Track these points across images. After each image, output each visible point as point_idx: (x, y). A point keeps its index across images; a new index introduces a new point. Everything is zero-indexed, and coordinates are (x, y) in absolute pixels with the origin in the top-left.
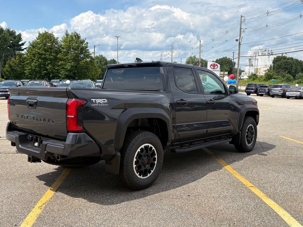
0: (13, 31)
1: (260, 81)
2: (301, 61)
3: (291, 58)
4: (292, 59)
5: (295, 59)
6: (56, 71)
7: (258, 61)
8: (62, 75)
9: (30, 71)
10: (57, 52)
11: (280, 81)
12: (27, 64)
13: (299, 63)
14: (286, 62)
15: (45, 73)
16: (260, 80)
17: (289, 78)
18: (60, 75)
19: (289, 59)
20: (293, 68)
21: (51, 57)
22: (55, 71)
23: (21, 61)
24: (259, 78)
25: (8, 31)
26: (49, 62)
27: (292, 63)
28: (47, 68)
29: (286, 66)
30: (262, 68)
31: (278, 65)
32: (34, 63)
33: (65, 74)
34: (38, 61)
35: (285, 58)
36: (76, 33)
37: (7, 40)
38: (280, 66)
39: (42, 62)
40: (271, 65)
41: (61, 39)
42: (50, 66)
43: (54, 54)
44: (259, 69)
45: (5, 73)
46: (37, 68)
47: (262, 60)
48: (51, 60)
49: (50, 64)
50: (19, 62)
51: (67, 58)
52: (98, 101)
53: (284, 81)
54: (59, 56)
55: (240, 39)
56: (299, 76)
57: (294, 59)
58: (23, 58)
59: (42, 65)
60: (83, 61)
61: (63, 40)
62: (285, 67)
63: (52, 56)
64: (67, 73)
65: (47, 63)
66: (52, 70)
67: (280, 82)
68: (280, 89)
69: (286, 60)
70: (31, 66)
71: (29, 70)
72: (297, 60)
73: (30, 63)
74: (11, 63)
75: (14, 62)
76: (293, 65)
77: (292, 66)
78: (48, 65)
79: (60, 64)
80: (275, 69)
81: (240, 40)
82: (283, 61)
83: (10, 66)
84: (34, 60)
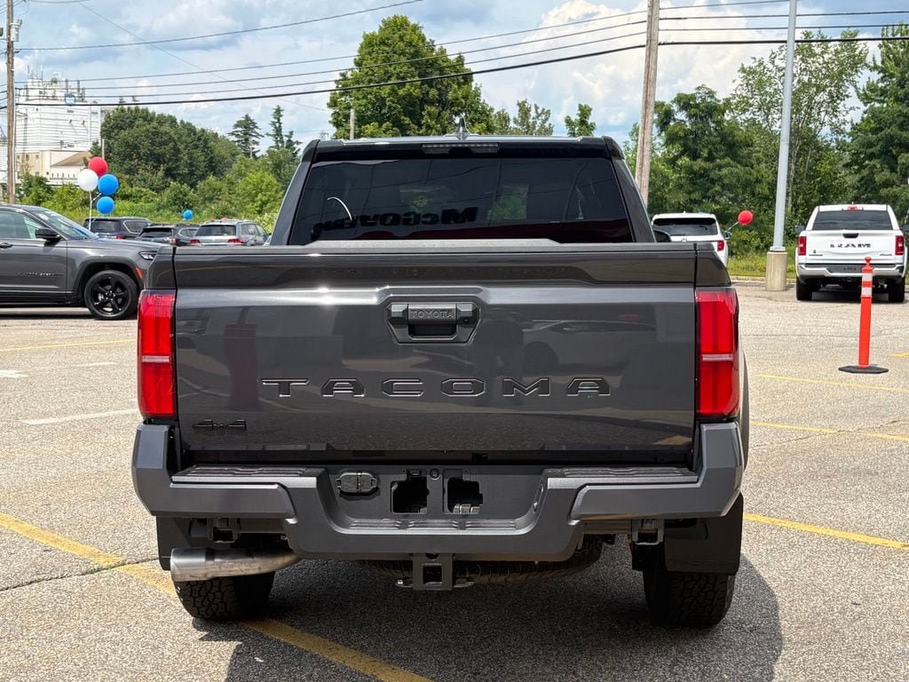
1: (65, 208)
2: (203, 131)
3: (170, 117)
4: (173, 120)
5: (182, 122)
7: (29, 122)
11: (148, 206)
13: (199, 139)
14: (154, 134)
16: (64, 201)
17: (181, 196)
19: (162, 120)
20: (182, 159)
24: (61, 196)
27: (176, 137)
29: (158, 150)
30: (47, 154)
31: (127, 144)
35: (148, 117)
38: (136, 147)
40: (95, 144)
44: (32, 157)
47: (44, 122)
53: (165, 207)
55: (13, 31)
56: (207, 188)
57: (178, 121)
62: (152, 154)
67: (151, 211)
68: (230, 241)
69: (155, 124)
72: (190, 129)
76: (181, 147)
77: (177, 151)
80: (117, 158)
81: (9, 34)
82: (141, 128)
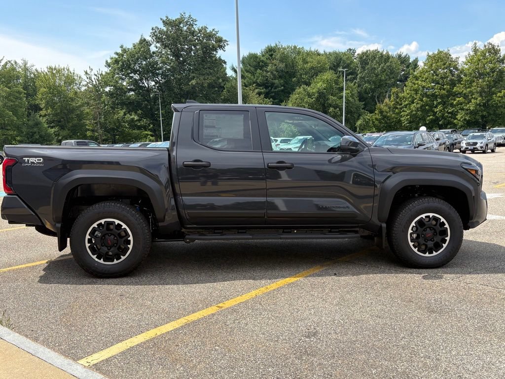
0: (406, 56)
6: (450, 115)
8: (460, 120)
9: (409, 117)
10: (453, 84)
12: (406, 106)
15: (431, 119)
18: (455, 121)
21: (443, 92)
22: (447, 116)
23: (397, 102)
25: (399, 57)
26: (439, 100)
28: (435, 110)
32: (415, 104)
33: (465, 119)
34: (422, 100)
36: (491, 44)
37: (394, 71)
39: (427, 101)
41: (464, 60)
42: (440, 107)
43: (448, 87)
45: (373, 122)
46: (418, 113)
48: (442, 97)
49: (439, 103)
50: (394, 104)
51: (470, 91)
52: (32, 160)
54: (455, 89)
58: (401, 98)
59: (427, 107)
60: (499, 94)
61: (467, 60)
63: (444, 89)
64: (467, 118)
65: (435, 103)
66: (443, 115)
70: (410, 109)
71: (407, 115)
73: (410, 104)
74: (382, 106)
75: (387, 105)
78: (436, 107)
79: (457, 103)
83: (381, 112)
84: (416, 99)
